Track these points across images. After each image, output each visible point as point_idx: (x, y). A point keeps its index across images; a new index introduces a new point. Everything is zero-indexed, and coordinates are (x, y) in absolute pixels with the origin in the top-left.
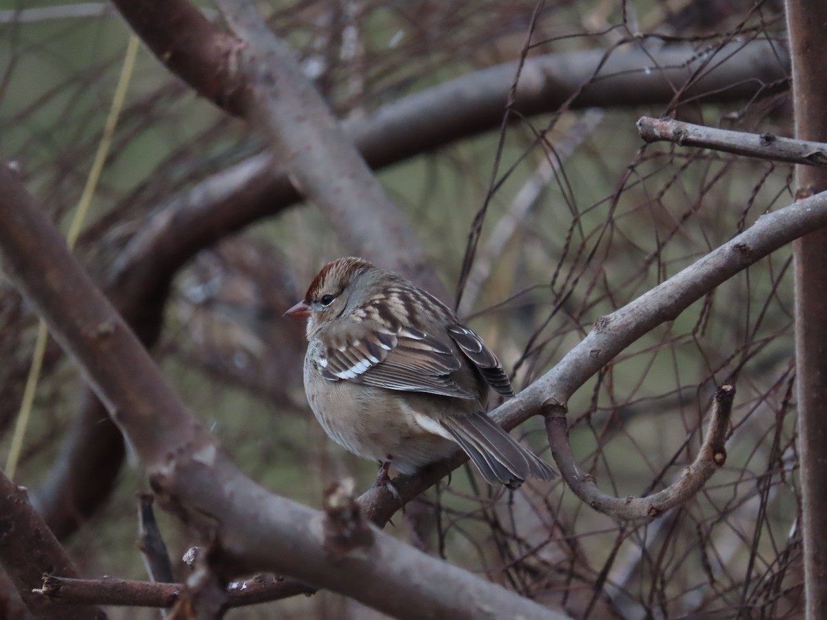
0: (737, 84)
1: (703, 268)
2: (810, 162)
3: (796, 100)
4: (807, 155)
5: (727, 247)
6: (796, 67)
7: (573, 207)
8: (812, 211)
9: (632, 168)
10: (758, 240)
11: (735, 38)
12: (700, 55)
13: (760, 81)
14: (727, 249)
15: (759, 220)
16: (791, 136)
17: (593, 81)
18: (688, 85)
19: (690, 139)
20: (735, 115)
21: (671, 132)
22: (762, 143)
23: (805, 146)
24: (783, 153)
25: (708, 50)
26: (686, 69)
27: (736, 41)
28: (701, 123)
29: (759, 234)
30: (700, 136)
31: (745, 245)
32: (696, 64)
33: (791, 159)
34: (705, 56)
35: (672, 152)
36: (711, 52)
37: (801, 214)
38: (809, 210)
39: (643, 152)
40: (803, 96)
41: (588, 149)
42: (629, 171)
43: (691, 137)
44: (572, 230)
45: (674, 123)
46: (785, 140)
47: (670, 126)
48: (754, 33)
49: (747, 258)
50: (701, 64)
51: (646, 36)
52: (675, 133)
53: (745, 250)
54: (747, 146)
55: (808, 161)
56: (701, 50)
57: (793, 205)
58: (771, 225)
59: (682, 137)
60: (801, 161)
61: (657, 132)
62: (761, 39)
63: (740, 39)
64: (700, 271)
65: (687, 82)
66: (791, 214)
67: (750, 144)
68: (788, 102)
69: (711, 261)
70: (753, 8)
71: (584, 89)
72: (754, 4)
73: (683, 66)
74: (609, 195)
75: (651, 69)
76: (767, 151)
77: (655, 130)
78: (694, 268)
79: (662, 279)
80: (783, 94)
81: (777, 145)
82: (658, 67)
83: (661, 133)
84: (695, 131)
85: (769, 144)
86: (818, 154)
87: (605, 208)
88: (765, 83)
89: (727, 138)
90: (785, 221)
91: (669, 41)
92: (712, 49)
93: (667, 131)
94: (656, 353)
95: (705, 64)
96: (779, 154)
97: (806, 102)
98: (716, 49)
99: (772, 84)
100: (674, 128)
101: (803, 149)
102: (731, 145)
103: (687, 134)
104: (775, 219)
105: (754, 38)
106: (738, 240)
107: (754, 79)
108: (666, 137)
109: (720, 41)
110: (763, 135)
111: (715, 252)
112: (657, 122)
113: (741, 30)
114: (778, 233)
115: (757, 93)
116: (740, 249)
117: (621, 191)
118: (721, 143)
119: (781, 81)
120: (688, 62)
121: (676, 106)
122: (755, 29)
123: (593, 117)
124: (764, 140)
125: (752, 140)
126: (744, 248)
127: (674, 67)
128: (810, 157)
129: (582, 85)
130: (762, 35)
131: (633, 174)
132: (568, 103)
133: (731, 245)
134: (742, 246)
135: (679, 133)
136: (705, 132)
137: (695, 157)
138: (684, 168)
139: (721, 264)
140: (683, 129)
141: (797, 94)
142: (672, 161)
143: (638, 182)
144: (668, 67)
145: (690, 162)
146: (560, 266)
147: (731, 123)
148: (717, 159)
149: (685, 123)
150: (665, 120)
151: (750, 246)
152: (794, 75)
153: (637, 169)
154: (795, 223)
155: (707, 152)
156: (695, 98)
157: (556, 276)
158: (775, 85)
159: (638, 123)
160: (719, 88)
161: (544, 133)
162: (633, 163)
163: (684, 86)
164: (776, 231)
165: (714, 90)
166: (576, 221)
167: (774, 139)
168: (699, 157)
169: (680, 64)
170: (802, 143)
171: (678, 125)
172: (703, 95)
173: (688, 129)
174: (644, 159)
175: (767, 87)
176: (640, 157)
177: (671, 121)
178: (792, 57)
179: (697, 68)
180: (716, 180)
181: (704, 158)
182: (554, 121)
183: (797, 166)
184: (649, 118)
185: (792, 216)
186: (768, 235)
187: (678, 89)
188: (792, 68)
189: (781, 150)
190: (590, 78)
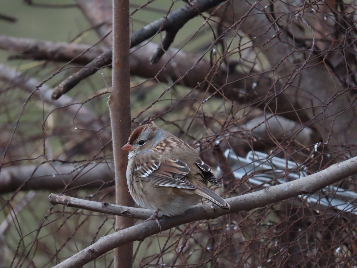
0: (93, 182)
1: (75, 259)
2: (123, 215)
3: (117, 190)
4: (122, 212)
5: (86, 250)
6: (117, 175)
7: (20, 234)
8: (123, 236)
9: (46, 217)
10: (99, 248)
11: (92, 162)
12: (77, 169)
13: (103, 181)
14: (86, 251)
15: (100, 239)
16: (115, 204)
17: (30, 179)
18: (71, 182)
19: (71, 204)
20: (91, 195)
21: (63, 200)
22: (102, 206)
23: (122, 208)
24: (112, 211)
25: (80, 167)
26: (70, 175)
27: (92, 163)
28: (76, 197)
29: (100, 245)
30: (76, 202)
31: (93, 250)
32: (75, 173)
33: (115, 213)
34: (79, 170)
35: (63, 211)
36: (82, 168)
37: (118, 237)
38: (122, 235)
39: (51, 211)
40: (120, 188)
41: (30, 208)
42: (45, 219)
43: (72, 203)
44: (20, 243)
45: (65, 197)
46: (113, 205)
47: (63, 198)
48: (101, 160)
49: (94, 255)
50: (77, 173)
51: (54, 161)
52: (65, 201)
53: (94, 251)
54: (96, 207)
55: (122, 214)
56: (78, 167)
57: (115, 233)
58: (105, 241)
59: (68, 203)
60: (119, 214)
61: (57, 201)
62: (104, 163)
63: (94, 163)
64: (74, 260)
65: (71, 181)
66: (114, 237)
67: (97, 206)
68: (114, 191)
69: (79, 256)
70: (100, 149)
71: (26, 183)
72: (101, 148)
73: (69, 174)
74: (36, 228)
75: (56, 175)
76: (105, 210)
77: (56, 199)
78: (71, 259)
79: (58, 263)
80: (113, 187)
81: (109, 207)
82: (58, 174)
83: (59, 201)
84: (74, 200)
85: (106, 207)
86: (127, 212)
87: (35, 234)
88: (105, 182)
89: (88, 204)
90: (111, 240)
91: (64, 162)
92: (82, 167)
93: (61, 200)
95: (79, 173)
96: (110, 211)
97: (121, 191)
98: (84, 167)
99: (108, 183)
100: (65, 199)
101: (120, 209)
102: (89, 207)
103: (70, 202)
104: (107, 239)
105: (100, 162)
106: (91, 247)
107: (100, 180)
108: (61, 202)
109: (86, 163)
110: (103, 203)
111: (80, 252)
112: (57, 196)
113: (94, 159)
114: (108, 245)
115: (102, 186)
116: (91, 251)
117: (41, 227)
118: (85, 206)
119: (111, 181)
120: (72, 172)
121: (65, 191)
122: (101, 158)
123: (31, 194)
124: (104, 205)
125: (99, 205)
126: (93, 251)
127: (66, 174)
128: (124, 213)
129: (25, 181)
130: (104, 161)
131: (47, 220)
132: (19, 188)
133: (87, 249)
134: (92, 250)
135: (67, 201)
136: (78, 201)
137: (74, 213)
138: (69, 218)
139: (83, 257)
140: (68, 199)
141: (117, 187)
142: (63, 215)
143: (49, 224)
144: (63, 174)
145: (71, 215)
146: (14, 259)
147: (90, 199)
148: (83, 214)
149: (69, 197)
150: (61, 195)
151: (95, 250)
152: (116, 179)
153: (48, 218)
154: (115, 241)
155: (80, 210)
156: (74, 188)
157: (13, 263)
158: (109, 183)
159: (49, 196)
160: (85, 184)
161: (9, 201)
162: (46, 216)
163: (69, 183)
164: (107, 244)
165: (82, 185)
166: (22, 240)
167: (108, 205)
168: (75, 213)
169: (68, 173)
170: (120, 206)
171: (67, 197)
172: (78, 187)
173: (70, 199)
174: (51, 214)
175: (105, 184)
176: (49, 213)
177: (64, 195)
178: (116, 171)
179: (75, 175)
180: (83, 223)
181: (78, 214)
182: (14, 196)
183: (117, 216)
184: (54, 194)
185: (115, 238)
186: (104, 246)
187: (67, 184)
188: (116, 175)
189: (111, 210)
190: (29, 177)
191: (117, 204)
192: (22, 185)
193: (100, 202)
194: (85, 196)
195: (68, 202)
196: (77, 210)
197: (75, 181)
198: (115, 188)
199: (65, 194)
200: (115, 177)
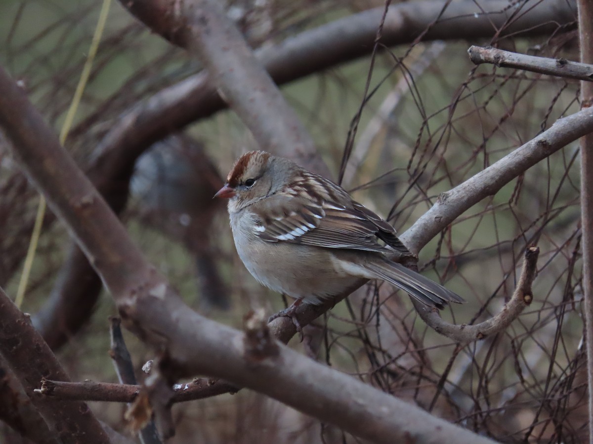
0: (541, 25)
1: (516, 157)
3: (581, 37)
4: (590, 75)
5: (533, 142)
6: (581, 13)
7: (423, 112)
9: (465, 85)
10: (555, 138)
12: (514, 4)
13: (557, 23)
14: (532, 144)
15: (556, 123)
16: (578, 60)
17: (437, 22)
18: (505, 26)
20: (538, 47)
21: (492, 57)
22: (557, 65)
23: (589, 68)
24: (572, 73)
25: (519, 1)
26: (503, 15)
28: (514, 50)
29: (556, 133)
30: (513, 60)
31: (545, 141)
32: (512, 11)
33: (578, 77)
34: (517, 5)
35: (494, 74)
36: (522, 3)
37: (586, 118)
38: (592, 115)
39: (473, 73)
40: (587, 34)
41: (434, 70)
42: (463, 87)
43: (507, 61)
44: (422, 129)
45: (495, 51)
46: (574, 63)
47: (492, 52)
49: (547, 150)
50: (514, 11)
52: (495, 58)
54: (547, 67)
55: (590, 79)
56: (514, 1)
57: (580, 112)
58: (564, 126)
60: (585, 79)
61: (482, 57)
64: (514, 160)
65: (505, 23)
66: (579, 118)
67: (549, 66)
68: (576, 38)
69: (521, 152)
71: (430, 28)
73: (502, 12)
74: (449, 104)
75: (479, 14)
76: (561, 71)
77: (481, 55)
78: (510, 157)
80: (573, 32)
81: (568, 67)
82: (483, 13)
83: (485, 58)
84: (509, 56)
85: (563, 67)
87: (446, 113)
88: (561, 24)
89: (533, 62)
90: (574, 124)
93: (489, 56)
94: (482, 217)
95: (518, 10)
96: (570, 73)
97: (588, 38)
99: (566, 25)
100: (495, 54)
101: (587, 70)
103: (504, 59)
104: (568, 122)
106: (541, 137)
107: (553, 21)
108: (489, 60)
110: (559, 60)
111: (524, 146)
112: (482, 50)
115: (555, 32)
116: (542, 144)
117: (457, 101)
118: (528, 65)
119: (572, 23)
120: (505, 9)
121: (497, 40)
123: (437, 47)
124: (559, 64)
125: (551, 63)
126: (545, 143)
127: (496, 13)
129: (429, 26)
131: (466, 89)
132: (419, 38)
133: (536, 141)
134: (543, 142)
135: (498, 58)
136: (517, 58)
137: (510, 77)
138: (502, 84)
139: (529, 154)
140: (501, 55)
141: (582, 32)
142: (494, 80)
143: (470, 95)
144: (491, 13)
145: (506, 80)
146: (413, 155)
147: (536, 53)
148: (526, 78)
149: (502, 51)
150: (488, 48)
151: (549, 142)
152: (580, 19)
153: (469, 85)
154: (581, 126)
155: (519, 72)
156: (510, 35)
157: (411, 162)
158: (567, 27)
159: (469, 50)
160: (528, 28)
161: (402, 59)
162: (466, 81)
163: (503, 26)
164: (568, 131)
165: (524, 29)
166: (425, 123)
167: (566, 63)
168: (513, 77)
169: (500, 11)
170: (586, 65)
171: (498, 52)
172: (516, 33)
173: (504, 55)
174: (473, 78)
175: (562, 28)
176: (471, 77)
177: (493, 49)
178: (578, 6)
179: (512, 13)
180: (525, 93)
181: (517, 77)
182: (409, 51)
183: (582, 82)
184: (477, 47)
185: (579, 120)
186: (562, 134)
187: (498, 28)
188: (579, 13)
189: (571, 71)
190: (435, 20)
191: (582, 60)
192: (424, 33)
193: (553, 57)
194: (527, 49)
195: (501, 60)
196: (516, 71)
197: (511, 24)
198: (577, 33)
199: (496, 45)
200: (576, 15)
